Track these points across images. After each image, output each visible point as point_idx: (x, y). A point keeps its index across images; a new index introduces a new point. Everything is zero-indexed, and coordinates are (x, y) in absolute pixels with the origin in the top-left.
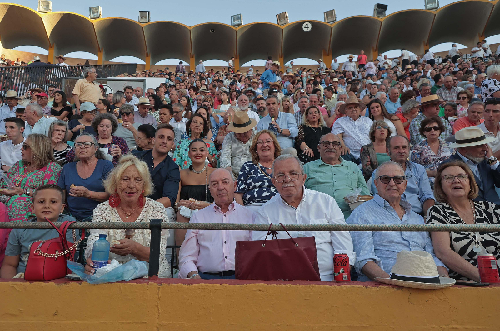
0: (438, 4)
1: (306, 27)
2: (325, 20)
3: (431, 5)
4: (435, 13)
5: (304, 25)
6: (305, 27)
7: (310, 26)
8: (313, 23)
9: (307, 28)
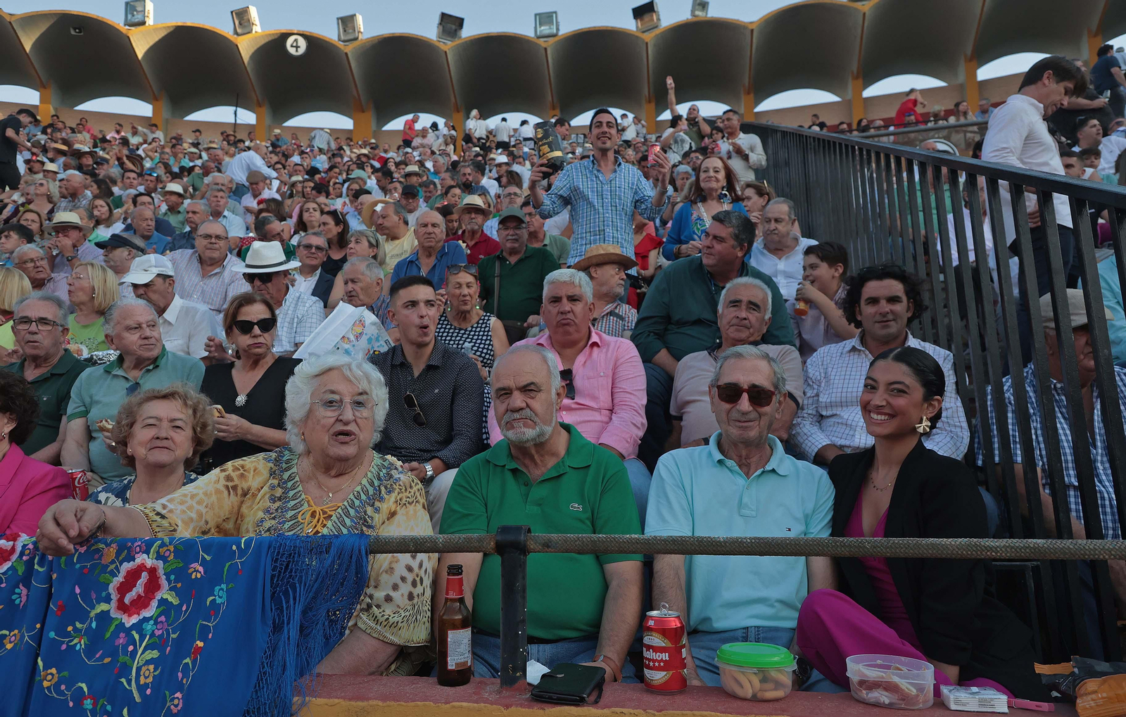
0: (558, 29)
1: (295, 44)
2: (339, 35)
3: (547, 27)
4: (544, 45)
5: (290, 41)
6: (292, 46)
7: (303, 44)
8: (311, 40)
9: (297, 47)
